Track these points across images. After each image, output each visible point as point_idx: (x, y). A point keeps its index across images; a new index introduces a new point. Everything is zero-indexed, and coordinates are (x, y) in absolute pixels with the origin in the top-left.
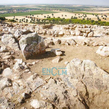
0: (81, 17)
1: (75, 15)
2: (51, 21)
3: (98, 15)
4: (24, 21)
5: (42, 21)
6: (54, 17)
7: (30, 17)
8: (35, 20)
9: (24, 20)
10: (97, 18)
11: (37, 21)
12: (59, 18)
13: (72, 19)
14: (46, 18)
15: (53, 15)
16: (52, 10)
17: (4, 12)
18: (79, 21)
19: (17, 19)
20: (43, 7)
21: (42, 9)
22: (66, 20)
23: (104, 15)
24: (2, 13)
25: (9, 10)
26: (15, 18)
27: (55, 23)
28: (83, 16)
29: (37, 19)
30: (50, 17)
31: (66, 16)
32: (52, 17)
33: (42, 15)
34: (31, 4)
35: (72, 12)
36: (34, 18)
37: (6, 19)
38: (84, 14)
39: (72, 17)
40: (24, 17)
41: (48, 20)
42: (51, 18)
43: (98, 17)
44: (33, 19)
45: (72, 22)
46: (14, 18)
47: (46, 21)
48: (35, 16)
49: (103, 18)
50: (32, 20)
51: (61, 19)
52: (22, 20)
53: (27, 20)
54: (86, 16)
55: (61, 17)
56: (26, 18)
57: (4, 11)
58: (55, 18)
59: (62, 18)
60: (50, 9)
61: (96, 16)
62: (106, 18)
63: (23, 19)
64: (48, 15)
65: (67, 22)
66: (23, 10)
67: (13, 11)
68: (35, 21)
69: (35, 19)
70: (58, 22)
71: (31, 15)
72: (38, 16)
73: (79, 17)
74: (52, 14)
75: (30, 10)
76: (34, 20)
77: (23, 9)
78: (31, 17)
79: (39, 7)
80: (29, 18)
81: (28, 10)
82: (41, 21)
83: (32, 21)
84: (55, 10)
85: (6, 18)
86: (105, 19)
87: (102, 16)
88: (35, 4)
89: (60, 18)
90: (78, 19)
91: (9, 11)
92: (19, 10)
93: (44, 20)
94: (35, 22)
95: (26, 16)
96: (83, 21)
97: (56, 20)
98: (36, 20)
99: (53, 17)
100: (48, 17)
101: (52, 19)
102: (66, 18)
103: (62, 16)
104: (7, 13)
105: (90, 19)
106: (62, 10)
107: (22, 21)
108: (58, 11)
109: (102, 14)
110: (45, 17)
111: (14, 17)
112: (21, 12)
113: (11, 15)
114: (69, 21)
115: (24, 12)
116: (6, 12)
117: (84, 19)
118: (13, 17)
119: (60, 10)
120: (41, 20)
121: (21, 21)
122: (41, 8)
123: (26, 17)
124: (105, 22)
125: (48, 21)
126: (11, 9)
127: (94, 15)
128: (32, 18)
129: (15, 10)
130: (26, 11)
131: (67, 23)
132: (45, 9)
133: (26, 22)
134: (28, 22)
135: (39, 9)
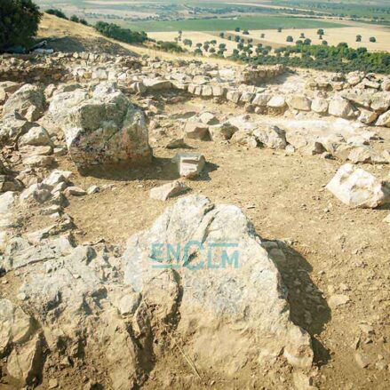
2: (310, 54)
4: (213, 50)
5: (275, 55)
6: (325, 43)
7: (233, 38)
8: (251, 49)
9: (211, 46)
11: (256, 51)
12: (345, 45)
14: (293, 44)
15: (321, 33)
16: (322, 15)
17: (148, 15)
19: (188, 42)
20: (288, 3)
21: (281, 10)
22: (369, 55)
24: (139, 19)
25: (167, 8)
26: (183, 38)
27: (326, 63)
29: (260, 45)
30: (308, 42)
31: (373, 40)
32: (316, 41)
33: (280, 31)
36: (251, 40)
37: (150, 40)
40: (212, 34)
41: (299, 51)
42: (311, 44)
44: (245, 45)
46: (180, 37)
47: (292, 55)
48: (255, 35)
50: (241, 47)
52: (203, 45)
53: (223, 46)
55: (354, 45)
56: (220, 41)
57: (147, 12)
58: (330, 44)
59: (356, 49)
60: (312, 13)
63: (210, 40)
64: (302, 35)
65: (375, 62)
66: (214, 13)
67: (177, 13)
68: (251, 52)
69: (251, 46)
70: (337, 62)
71: (238, 30)
72: (263, 36)
74: (317, 30)
75: (239, 11)
76: (247, 49)
77: (214, 9)
78: (237, 39)
79: (272, 3)
80: (230, 39)
81: (231, 11)
82: (272, 53)
83: (240, 53)
84: (333, 15)
85: (150, 35)
89: (347, 46)
91: (165, 12)
92: (197, 10)
93: (283, 49)
94: (252, 56)
95: (219, 32)
98: (253, 49)
99: (319, 42)
100: (303, 40)
101: (315, 47)
102: (372, 48)
103: (359, 39)
104: (157, 19)
106: (362, 19)
107: (206, 48)
108: (346, 20)
110: (290, 39)
111: (180, 32)
112: (203, 18)
113: (169, 25)
114: (380, 61)
115: (216, 17)
116: (153, 15)
118: (176, 34)
119: (354, 17)
120: (273, 51)
121: (202, 48)
122: (279, 8)
123: (222, 35)
125: (299, 55)
126: (173, 6)
128: (243, 41)
129: (186, 12)
130: (224, 15)
132: (294, 10)
133: (219, 52)
134: (224, 52)
135: (271, 10)
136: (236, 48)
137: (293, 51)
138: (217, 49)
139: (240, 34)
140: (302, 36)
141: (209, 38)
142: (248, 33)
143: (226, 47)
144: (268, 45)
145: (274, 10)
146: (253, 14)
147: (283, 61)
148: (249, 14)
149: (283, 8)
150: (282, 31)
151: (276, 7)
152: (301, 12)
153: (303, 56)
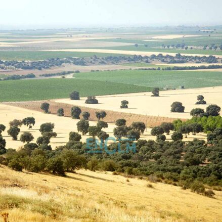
4: (27, 137)
5: (154, 138)
8: (103, 129)
9: (24, 128)
11: (116, 133)
14: (186, 116)
20: (166, 45)
21: (154, 56)
29: (122, 122)
33: (156, 94)
34: (79, 31)
36: (101, 115)
40: (26, 107)
41: (199, 129)
44: (93, 124)
47: (188, 138)
48: (109, 103)
50: (84, 127)
52: (8, 128)
56: (42, 119)
69: (105, 125)
71: (75, 97)
72: (125, 104)
75: (76, 63)
76: (96, 131)
78: (76, 112)
79: (136, 47)
80: (61, 113)
81: (60, 63)
82: (147, 136)
83: (84, 139)
88: (110, 31)
95: (40, 102)
100: (204, 107)
107: (14, 133)
110: (178, 107)
112: (8, 78)
115: (32, 76)
120: (148, 131)
121: (5, 134)
122: (149, 54)
123: (46, 108)
125: (202, 136)
128: (87, 116)
130: (48, 71)
132: (178, 56)
133: (40, 140)
134: (52, 140)
135: (136, 59)
136: (75, 129)
137: (188, 130)
138: (37, 135)
139: (81, 103)
140: (201, 100)
141: (21, 113)
142: (96, 102)
143: (54, 130)
144: (137, 120)
145: (140, 57)
146: (102, 68)
147: (171, 150)
148: (95, 68)
149: (157, 54)
150: (161, 93)
151: (143, 54)
152: (191, 59)
153: (210, 139)
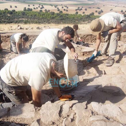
0: (37, 8)
1: (29, 6)
3: (57, 6)
10: (57, 10)
13: (26, 11)
18: (35, 13)
23: (65, 6)
28: (39, 7)
35: (24, 2)
38: (40, 5)
39: (25, 8)
43: (58, 8)
45: (26, 15)
49: (65, 10)
51: (10, 11)
54: (44, 8)
61: (55, 7)
62: (67, 9)
73: (34, 8)
86: (67, 11)
87: (63, 7)
90: (33, 10)
96: (41, 14)
97: (3, 13)
105: (49, 11)
109: (62, 5)
117: (41, 11)
124: (68, 14)
127: (52, 6)
131: (20, 17)
